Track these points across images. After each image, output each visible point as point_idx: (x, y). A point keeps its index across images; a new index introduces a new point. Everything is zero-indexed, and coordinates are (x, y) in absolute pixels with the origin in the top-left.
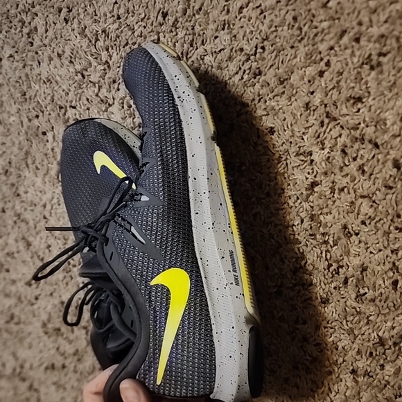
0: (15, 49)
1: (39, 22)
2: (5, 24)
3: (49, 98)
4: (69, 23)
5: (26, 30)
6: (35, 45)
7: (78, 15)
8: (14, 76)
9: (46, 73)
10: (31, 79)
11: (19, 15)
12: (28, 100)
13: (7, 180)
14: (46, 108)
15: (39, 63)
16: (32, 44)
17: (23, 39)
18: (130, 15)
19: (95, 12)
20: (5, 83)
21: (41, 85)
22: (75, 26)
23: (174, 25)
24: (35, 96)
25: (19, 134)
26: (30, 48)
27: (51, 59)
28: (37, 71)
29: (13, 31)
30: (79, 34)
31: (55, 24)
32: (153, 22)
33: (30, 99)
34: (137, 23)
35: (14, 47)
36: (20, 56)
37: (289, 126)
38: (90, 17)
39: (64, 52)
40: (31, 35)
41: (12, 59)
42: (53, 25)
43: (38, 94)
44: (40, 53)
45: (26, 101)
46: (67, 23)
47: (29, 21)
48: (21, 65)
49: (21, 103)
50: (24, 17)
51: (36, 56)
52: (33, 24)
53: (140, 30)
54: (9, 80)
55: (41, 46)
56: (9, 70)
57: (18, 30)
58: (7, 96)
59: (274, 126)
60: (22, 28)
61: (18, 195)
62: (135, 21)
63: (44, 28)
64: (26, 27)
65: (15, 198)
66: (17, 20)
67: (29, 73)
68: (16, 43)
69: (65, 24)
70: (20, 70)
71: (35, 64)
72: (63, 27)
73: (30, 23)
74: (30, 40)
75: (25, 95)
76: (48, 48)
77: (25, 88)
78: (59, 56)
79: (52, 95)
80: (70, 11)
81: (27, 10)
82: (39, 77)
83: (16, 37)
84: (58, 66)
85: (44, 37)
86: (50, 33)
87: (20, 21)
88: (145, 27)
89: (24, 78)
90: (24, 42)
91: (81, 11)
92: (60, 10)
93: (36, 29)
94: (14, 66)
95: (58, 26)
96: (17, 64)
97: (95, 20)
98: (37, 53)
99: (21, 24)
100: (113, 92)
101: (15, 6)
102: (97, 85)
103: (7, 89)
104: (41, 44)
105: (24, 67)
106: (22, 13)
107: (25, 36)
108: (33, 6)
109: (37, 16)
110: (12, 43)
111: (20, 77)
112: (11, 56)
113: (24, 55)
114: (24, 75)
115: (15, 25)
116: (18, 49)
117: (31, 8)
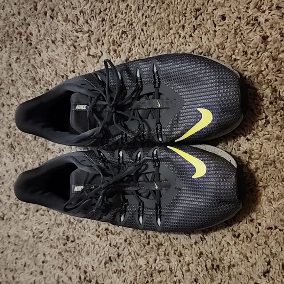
0: (20, 53)
1: (33, 29)
2: (7, 40)
3: (54, 72)
4: (55, 18)
5: (23, 38)
6: (33, 43)
7: (60, 10)
8: (23, 71)
9: (47, 58)
10: (36, 67)
11: (16, 30)
12: (38, 82)
13: (37, 143)
14: (53, 81)
15: (40, 54)
16: (31, 44)
17: (24, 44)
19: (71, 3)
20: (18, 78)
21: (45, 67)
22: (60, 18)
24: (43, 76)
26: (30, 47)
27: (47, 47)
28: (39, 59)
29: (15, 42)
30: (64, 21)
31: (44, 23)
33: (40, 80)
35: (18, 52)
36: (25, 55)
37: (235, 8)
38: (68, 7)
39: (56, 38)
40: (29, 39)
41: (19, 60)
42: (43, 25)
43: (45, 74)
44: (39, 47)
45: (37, 83)
46: (53, 19)
47: (25, 30)
48: (27, 61)
49: (33, 86)
50: (22, 30)
51: (36, 50)
52: (28, 32)
54: (20, 75)
55: (38, 42)
56: (18, 69)
57: (18, 40)
58: (21, 86)
59: (224, 13)
61: (49, 149)
63: (37, 30)
64: (24, 35)
65: (46, 153)
66: (15, 34)
67: (34, 63)
68: (19, 48)
69: (51, 20)
70: (27, 64)
71: (37, 56)
72: (51, 23)
73: (26, 32)
74: (29, 42)
75: (35, 79)
76: (44, 41)
77: (34, 74)
78: (53, 42)
79: (55, 70)
80: (53, 10)
81: (21, 24)
82: (42, 63)
83: (18, 45)
84: (54, 49)
85: (39, 36)
86: (43, 31)
87: (18, 34)
89: (31, 69)
90: (25, 45)
91: (61, 7)
92: (46, 13)
93: (31, 34)
94: (22, 64)
95: (47, 24)
96: (23, 61)
97: (73, 7)
98: (36, 48)
99: (19, 35)
100: (100, 47)
101: (12, 26)
102: (87, 48)
103: (21, 81)
104: (38, 41)
105: (29, 62)
106: (18, 28)
107: (25, 41)
108: (25, 20)
109: (29, 25)
110: (16, 50)
111: (28, 70)
112: (18, 58)
113: (27, 54)
114: (31, 67)
115: (15, 38)
116: (22, 52)
117: (24, 22)
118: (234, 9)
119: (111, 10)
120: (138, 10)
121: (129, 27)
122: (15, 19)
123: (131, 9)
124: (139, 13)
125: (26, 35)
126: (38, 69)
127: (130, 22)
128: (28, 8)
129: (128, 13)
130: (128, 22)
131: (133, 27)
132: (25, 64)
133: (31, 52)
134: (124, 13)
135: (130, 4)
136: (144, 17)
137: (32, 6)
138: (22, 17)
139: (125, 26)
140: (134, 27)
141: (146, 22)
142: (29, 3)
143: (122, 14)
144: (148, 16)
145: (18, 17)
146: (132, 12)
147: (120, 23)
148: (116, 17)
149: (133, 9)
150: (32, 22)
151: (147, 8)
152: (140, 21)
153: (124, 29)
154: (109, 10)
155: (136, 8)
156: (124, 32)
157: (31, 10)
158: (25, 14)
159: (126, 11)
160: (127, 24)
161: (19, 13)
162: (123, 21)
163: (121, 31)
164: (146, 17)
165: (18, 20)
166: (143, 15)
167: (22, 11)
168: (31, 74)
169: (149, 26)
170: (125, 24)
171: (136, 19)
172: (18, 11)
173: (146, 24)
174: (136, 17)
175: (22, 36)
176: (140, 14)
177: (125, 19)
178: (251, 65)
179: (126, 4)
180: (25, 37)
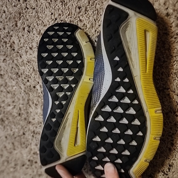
0: (6, 56)
1: (15, 39)
3: (32, 69)
4: (31, 32)
5: (8, 45)
6: (16, 49)
7: (34, 27)
8: (9, 68)
9: (26, 60)
10: (19, 65)
11: (2, 40)
12: (21, 76)
13: (21, 118)
14: (31, 75)
15: (21, 57)
16: (14, 50)
17: (8, 50)
18: (61, 16)
19: (43, 22)
20: (5, 73)
21: (25, 66)
22: (35, 32)
23: (86, 10)
24: (24, 72)
25: (20, 93)
26: (13, 52)
27: (26, 52)
28: (20, 60)
29: (2, 48)
30: (38, 34)
31: (23, 36)
32: (74, 14)
33: (22, 74)
34: (66, 18)
35: (5, 55)
36: (10, 57)
38: (41, 25)
39: (33, 46)
40: (12, 46)
41: (5, 61)
42: (22, 37)
43: (25, 70)
44: (20, 52)
45: (20, 77)
46: (30, 32)
47: (9, 40)
48: (12, 61)
49: (17, 79)
50: (6, 40)
51: (18, 54)
52: (11, 41)
53: (69, 20)
54: (7, 71)
55: (20, 49)
56: (5, 67)
57: (4, 47)
58: (8, 79)
60: (6, 45)
61: (30, 122)
62: (65, 17)
63: (18, 40)
64: (9, 44)
65: (28, 125)
66: (2, 42)
67: (17, 63)
68: (5, 53)
69: (29, 33)
70: (12, 64)
71: (19, 58)
72: (29, 35)
73: (9, 41)
74: (13, 48)
75: (18, 73)
76: (23, 48)
77: (17, 71)
78: (31, 48)
79: (32, 67)
80: (29, 27)
81: (6, 36)
82: (23, 63)
83: (4, 50)
84: (32, 53)
85: (19, 44)
86: (22, 41)
87: (4, 42)
88: (71, 17)
89: (15, 66)
90: (10, 50)
91: (35, 24)
92: (24, 29)
93: (14, 42)
94: (8, 63)
95: (25, 36)
96: (9, 62)
97: (44, 25)
98: (18, 52)
99: (5, 43)
103: (7, 75)
104: (19, 47)
105: (13, 62)
106: (4, 39)
107: (9, 48)
108: (9, 33)
109: (12, 37)
110: (3, 53)
111: (13, 67)
112: (4, 60)
113: (12, 56)
114: (14, 65)
115: (2, 45)
116: (7, 55)
117: (8, 34)
120: (92, 27)
122: (1, 33)
123: (86, 26)
124: (92, 29)
125: (10, 44)
126: (20, 67)
128: (11, 25)
129: (85, 29)
132: (10, 63)
133: (15, 55)
135: (86, 23)
137: (14, 23)
138: (6, 31)
142: (11, 22)
145: (4, 31)
146: (88, 29)
149: (88, 26)
150: (14, 35)
151: (98, 26)
157: (13, 26)
158: (8, 29)
161: (4, 29)
165: (3, 33)
166: (96, 31)
167: (6, 27)
168: (15, 70)
172: (3, 26)
175: (7, 44)
178: (176, 65)
179: (83, 24)
180: (9, 45)
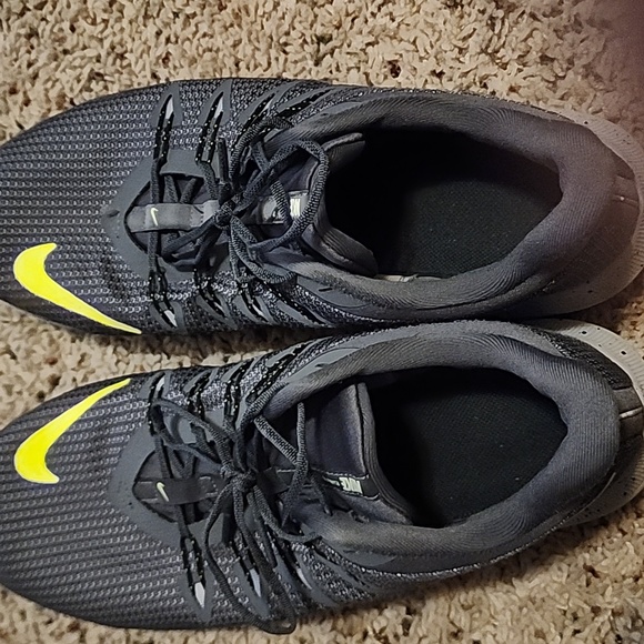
37: (428, 48)
59: (397, 57)
100: (15, 111)
118: (426, 51)
119: (58, 9)
121: (114, 63)
127: (119, 50)
130: (113, 48)
131: (125, 63)
134: (99, 20)
136: (163, 38)
139: (102, 60)
140: (129, 65)
141: (168, 53)
143: (94, 23)
144: (173, 39)
147: (85, 48)
148: (73, 29)
152: (149, 48)
153: (97, 67)
154: (54, 7)
155: (139, 11)
156: (98, 74)
159: (106, 16)
160: (109, 54)
162: (94, 43)
163: (86, 71)
164: (168, 40)
169: (175, 67)
170: (103, 54)
171: (137, 42)
173: (166, 60)
174: (136, 36)
176: (151, 30)
177: (101, 40)
